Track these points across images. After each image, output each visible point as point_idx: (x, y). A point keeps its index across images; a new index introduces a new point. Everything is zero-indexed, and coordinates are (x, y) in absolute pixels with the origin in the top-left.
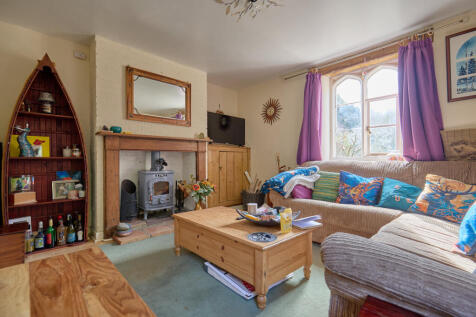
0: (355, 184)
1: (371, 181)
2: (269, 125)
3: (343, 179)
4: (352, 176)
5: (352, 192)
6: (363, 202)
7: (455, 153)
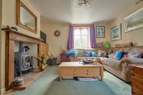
0: (87, 53)
1: (89, 52)
2: (57, 38)
3: (84, 52)
4: (86, 51)
5: (87, 55)
6: (89, 57)
7: (98, 47)
